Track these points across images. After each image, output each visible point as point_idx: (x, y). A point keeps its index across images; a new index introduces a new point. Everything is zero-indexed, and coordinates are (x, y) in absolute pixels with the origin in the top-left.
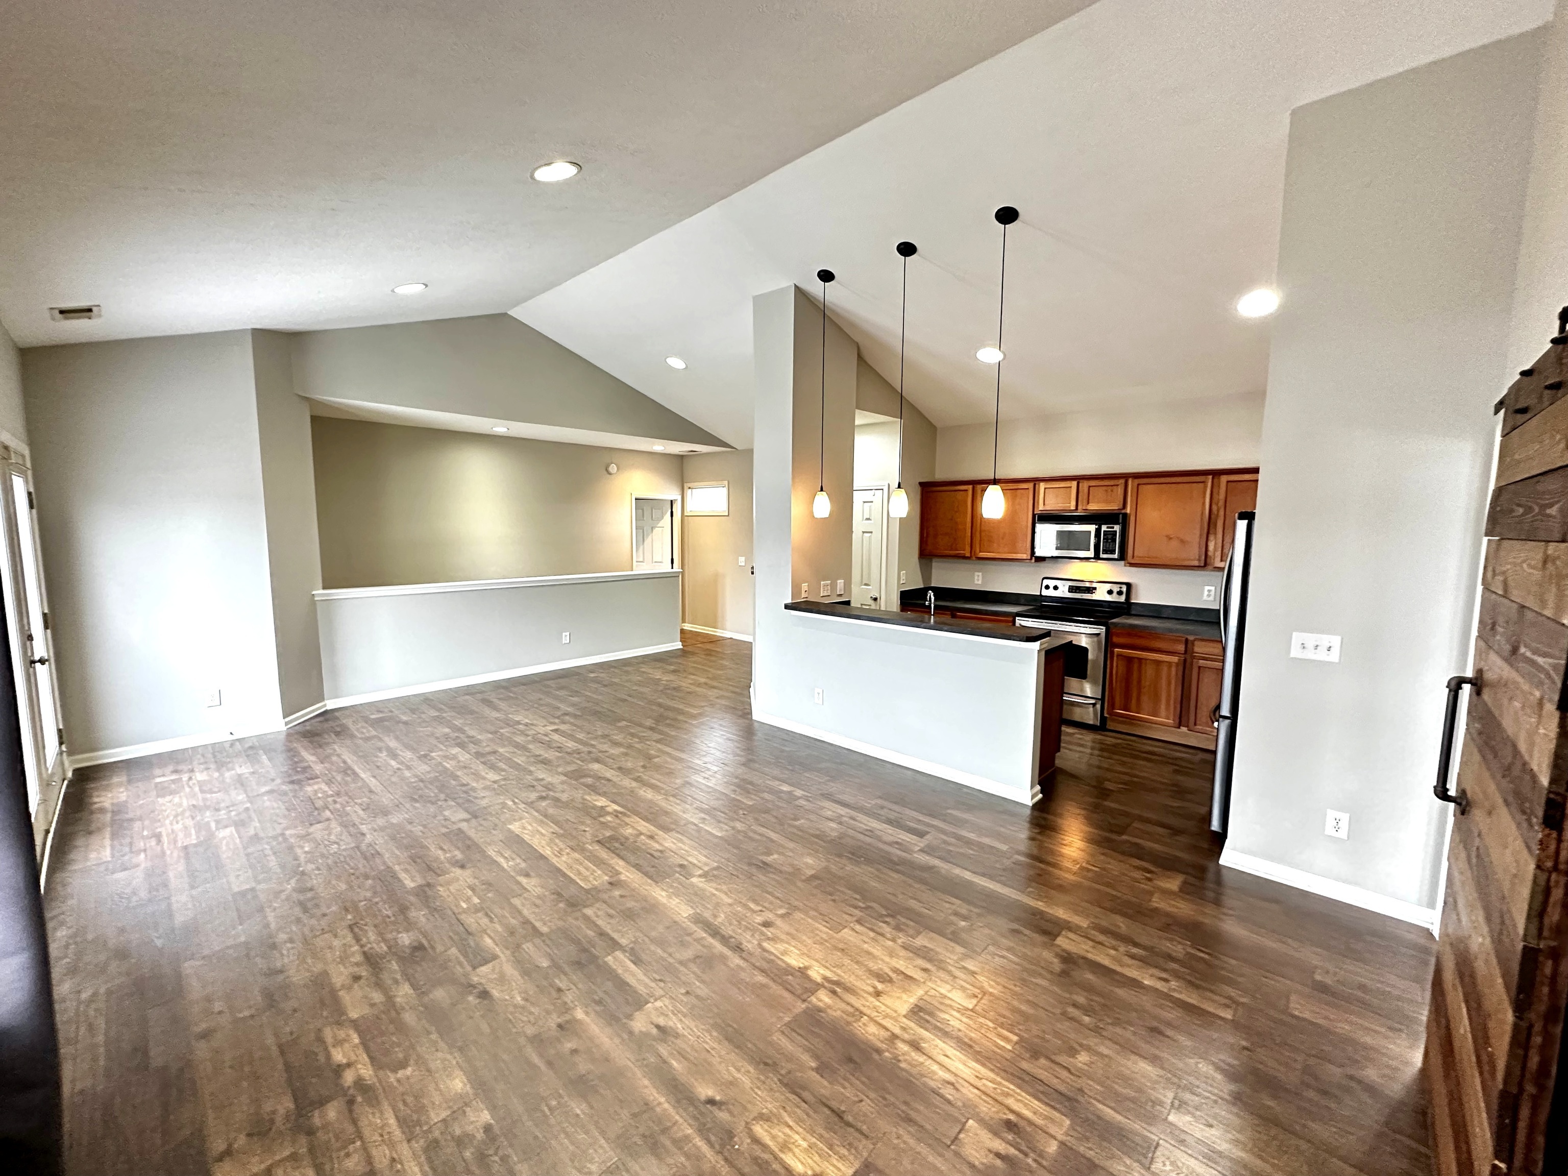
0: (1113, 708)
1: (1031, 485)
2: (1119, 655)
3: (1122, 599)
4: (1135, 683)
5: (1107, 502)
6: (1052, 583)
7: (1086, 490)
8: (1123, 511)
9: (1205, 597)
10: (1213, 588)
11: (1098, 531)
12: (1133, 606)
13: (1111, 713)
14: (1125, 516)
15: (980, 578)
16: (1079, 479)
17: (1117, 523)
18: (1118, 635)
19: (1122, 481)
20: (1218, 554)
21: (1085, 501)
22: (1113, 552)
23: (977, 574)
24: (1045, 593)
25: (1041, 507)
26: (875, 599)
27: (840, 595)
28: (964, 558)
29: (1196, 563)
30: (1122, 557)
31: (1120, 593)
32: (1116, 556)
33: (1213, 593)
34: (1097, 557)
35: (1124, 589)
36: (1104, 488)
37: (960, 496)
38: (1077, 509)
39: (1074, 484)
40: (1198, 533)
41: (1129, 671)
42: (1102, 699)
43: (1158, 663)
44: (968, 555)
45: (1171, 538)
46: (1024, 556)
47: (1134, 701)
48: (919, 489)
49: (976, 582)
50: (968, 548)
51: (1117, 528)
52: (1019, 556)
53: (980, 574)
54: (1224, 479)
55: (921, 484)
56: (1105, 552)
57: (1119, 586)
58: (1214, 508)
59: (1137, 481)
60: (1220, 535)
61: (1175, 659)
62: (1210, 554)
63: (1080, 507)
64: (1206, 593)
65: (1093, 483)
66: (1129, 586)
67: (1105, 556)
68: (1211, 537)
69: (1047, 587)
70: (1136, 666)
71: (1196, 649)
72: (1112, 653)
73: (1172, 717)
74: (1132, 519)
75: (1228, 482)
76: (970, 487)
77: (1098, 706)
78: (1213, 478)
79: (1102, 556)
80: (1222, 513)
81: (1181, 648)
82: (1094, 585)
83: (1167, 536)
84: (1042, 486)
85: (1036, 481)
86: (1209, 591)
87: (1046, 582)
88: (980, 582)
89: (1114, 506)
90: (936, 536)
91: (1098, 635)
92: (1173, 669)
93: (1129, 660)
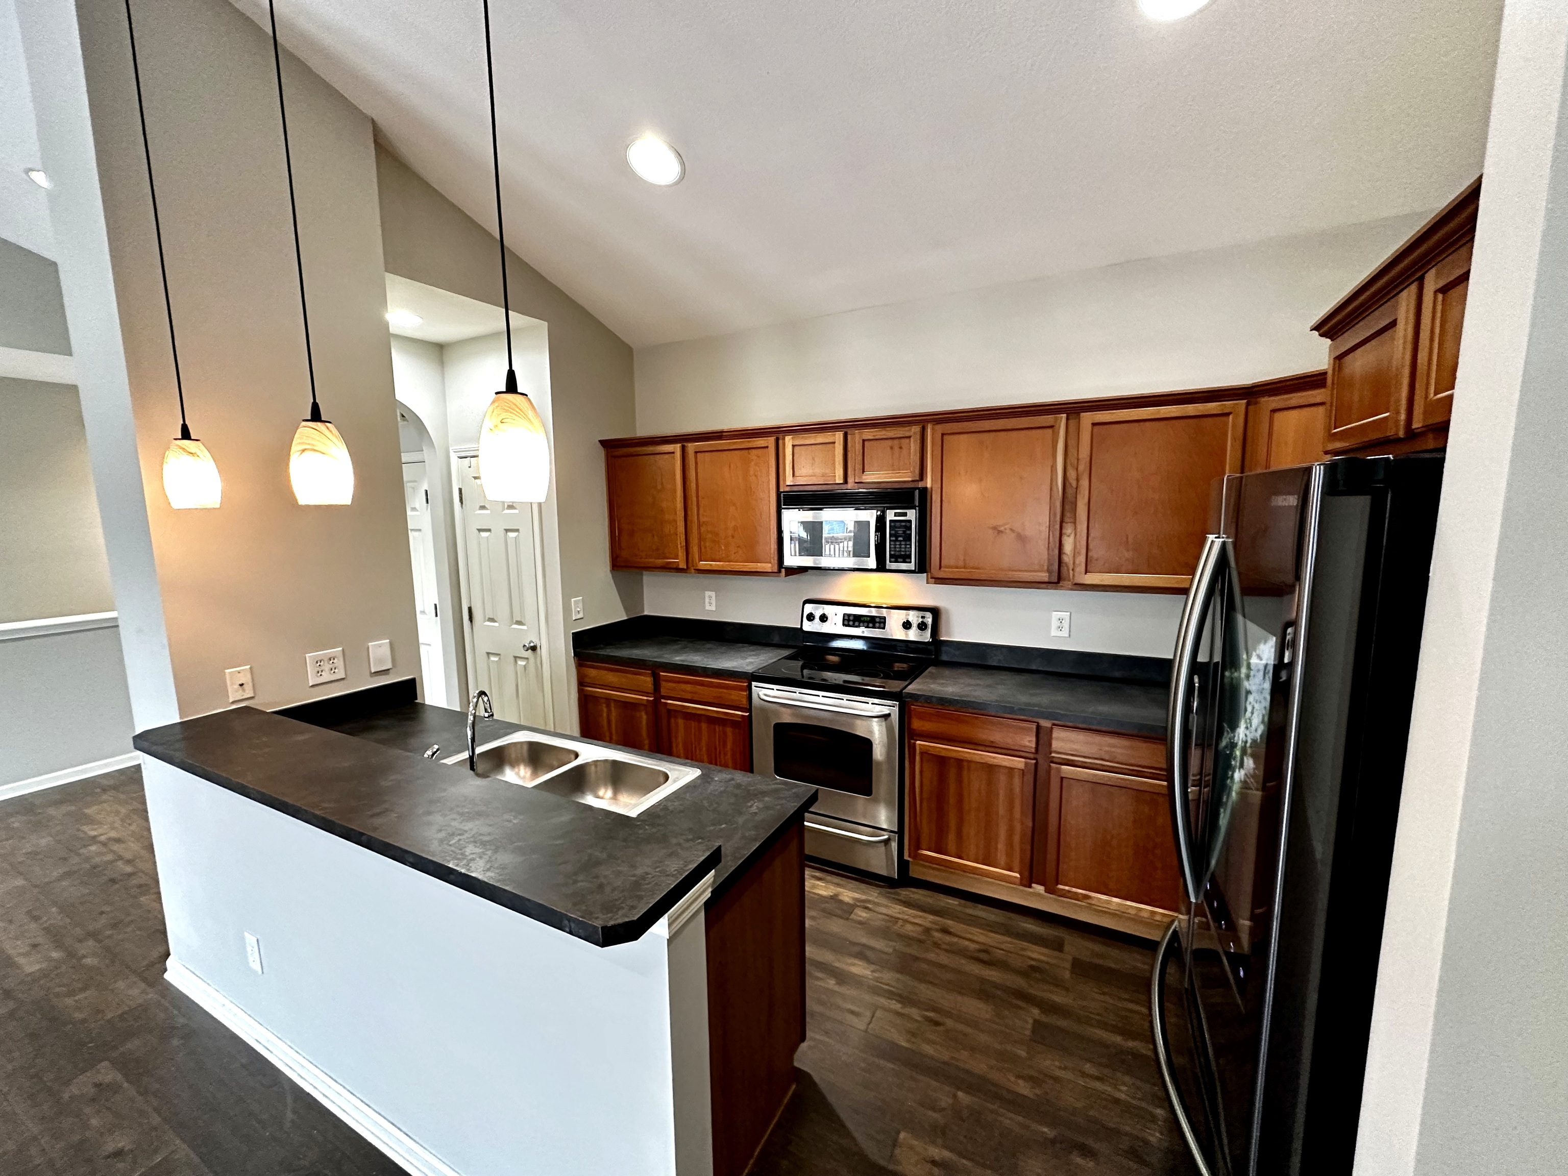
0: (918, 846)
1: (771, 441)
2: (924, 753)
3: (927, 637)
4: (952, 800)
5: (893, 468)
6: (818, 610)
7: (858, 447)
8: (921, 485)
9: (1054, 632)
10: (1066, 615)
11: (881, 520)
12: (944, 648)
13: (915, 855)
14: (924, 491)
15: (713, 600)
16: (847, 427)
17: (913, 507)
18: (922, 717)
19: (916, 429)
20: (1081, 559)
21: (859, 467)
22: (906, 558)
23: (708, 593)
24: (808, 627)
25: (789, 481)
26: (534, 649)
27: (386, 672)
28: (678, 570)
29: (1044, 576)
30: (922, 567)
31: (922, 626)
32: (912, 566)
33: (1066, 624)
34: (881, 567)
35: (929, 620)
36: (889, 443)
37: (661, 461)
38: (846, 481)
39: (839, 436)
40: (1045, 519)
41: (942, 778)
42: (900, 832)
43: (991, 768)
44: (683, 565)
45: (1000, 532)
46: (767, 567)
47: (952, 837)
48: (601, 452)
49: (708, 607)
50: (682, 554)
51: (912, 515)
52: (761, 567)
53: (713, 594)
54: (1087, 418)
55: (604, 443)
56: (895, 558)
57: (921, 613)
58: (1072, 474)
59: (940, 428)
60: (1082, 526)
61: (1019, 763)
62: (1065, 559)
63: (851, 480)
64: (1055, 623)
65: (868, 434)
66: (935, 612)
67: (894, 566)
68: (1068, 530)
69: (811, 617)
70: (952, 773)
71: (1055, 745)
72: (913, 748)
73: (1016, 864)
74: (936, 498)
75: (1094, 424)
76: (678, 447)
77: (894, 845)
78: (1067, 419)
79: (890, 565)
80: (1085, 483)
81: (1029, 741)
82: (884, 612)
83: (995, 528)
84: (789, 441)
85: (778, 433)
86: (1060, 620)
87: (809, 608)
88: (713, 608)
89: (903, 476)
90: (632, 534)
91: (886, 717)
92: (1017, 781)
93: (942, 761)
